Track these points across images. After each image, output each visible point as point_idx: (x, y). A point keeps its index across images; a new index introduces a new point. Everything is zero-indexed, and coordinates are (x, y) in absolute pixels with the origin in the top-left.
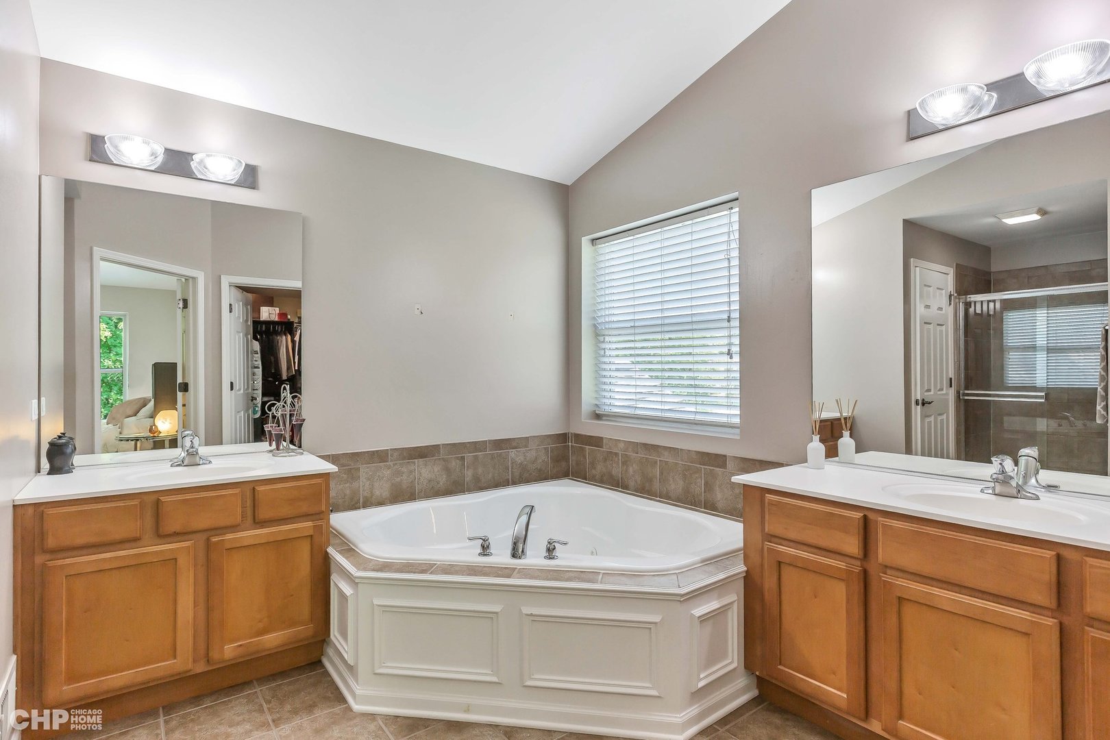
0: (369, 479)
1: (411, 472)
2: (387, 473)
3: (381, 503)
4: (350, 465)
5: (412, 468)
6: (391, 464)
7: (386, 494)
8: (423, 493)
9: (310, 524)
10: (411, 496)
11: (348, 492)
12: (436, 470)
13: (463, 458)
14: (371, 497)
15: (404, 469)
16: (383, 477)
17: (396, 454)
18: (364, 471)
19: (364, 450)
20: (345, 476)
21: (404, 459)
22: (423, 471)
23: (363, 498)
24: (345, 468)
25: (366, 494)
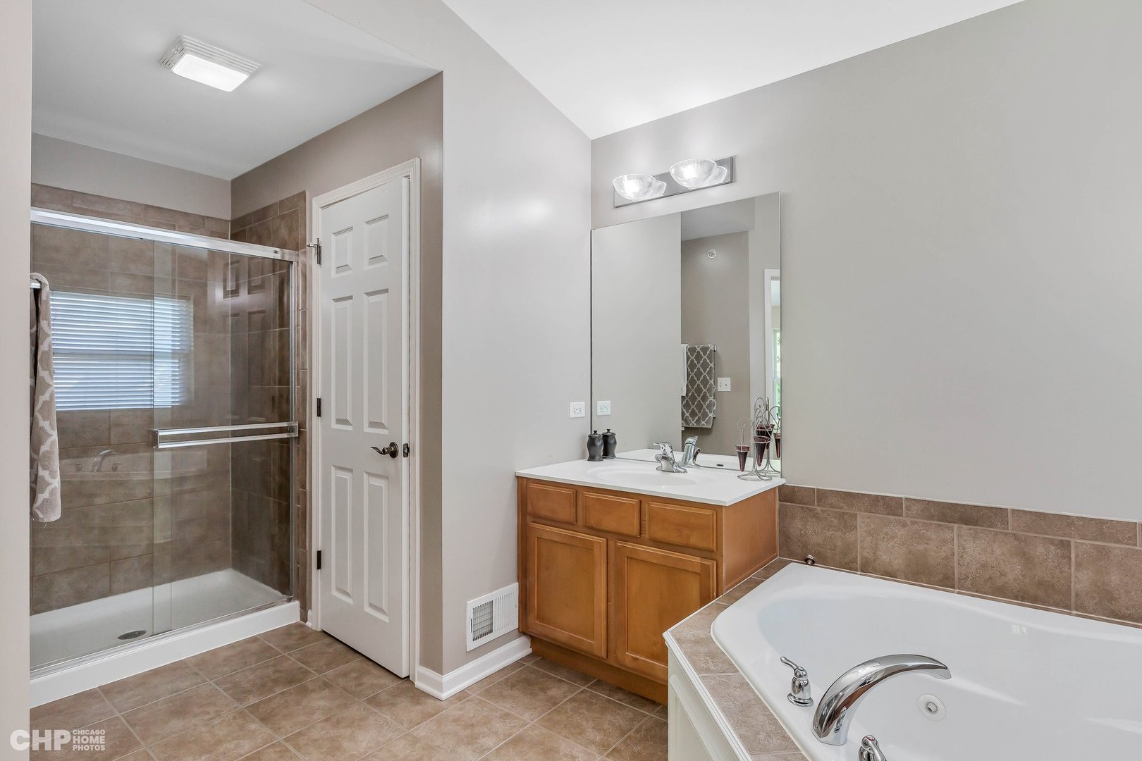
0: (870, 534)
1: (945, 542)
2: (901, 532)
3: (889, 574)
4: (841, 508)
5: (947, 535)
6: (908, 521)
7: (898, 562)
8: (969, 582)
9: (697, 560)
10: (945, 581)
11: (839, 543)
12: (998, 551)
13: (1065, 545)
14: (875, 560)
15: (931, 534)
16: (894, 537)
17: (915, 508)
18: (864, 522)
19: (863, 492)
20: (835, 522)
21: (931, 517)
22: (970, 546)
23: (862, 559)
24: (833, 509)
25: (866, 554)
